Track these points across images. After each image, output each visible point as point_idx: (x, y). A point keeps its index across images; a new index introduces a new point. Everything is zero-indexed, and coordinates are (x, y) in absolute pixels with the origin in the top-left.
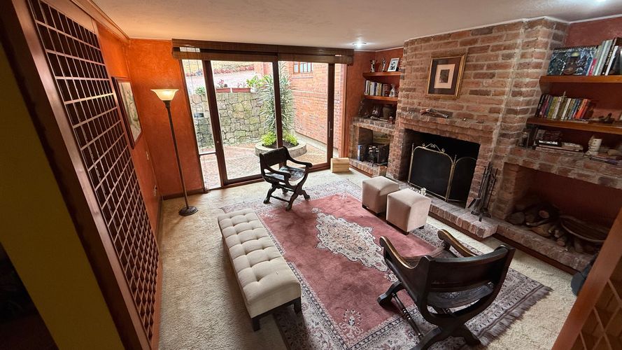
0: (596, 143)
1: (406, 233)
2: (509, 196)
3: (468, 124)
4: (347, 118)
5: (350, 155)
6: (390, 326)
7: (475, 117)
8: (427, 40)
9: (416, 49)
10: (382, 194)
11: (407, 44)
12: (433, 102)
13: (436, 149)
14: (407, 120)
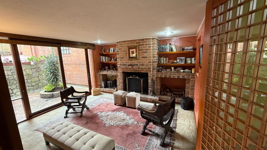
0: (173, 68)
1: (135, 108)
2: (159, 87)
3: (143, 67)
4: (95, 71)
5: (99, 86)
6: (150, 140)
7: (145, 65)
8: (125, 41)
9: (121, 44)
10: (123, 97)
11: (117, 43)
12: (131, 61)
13: (135, 77)
14: (123, 68)
